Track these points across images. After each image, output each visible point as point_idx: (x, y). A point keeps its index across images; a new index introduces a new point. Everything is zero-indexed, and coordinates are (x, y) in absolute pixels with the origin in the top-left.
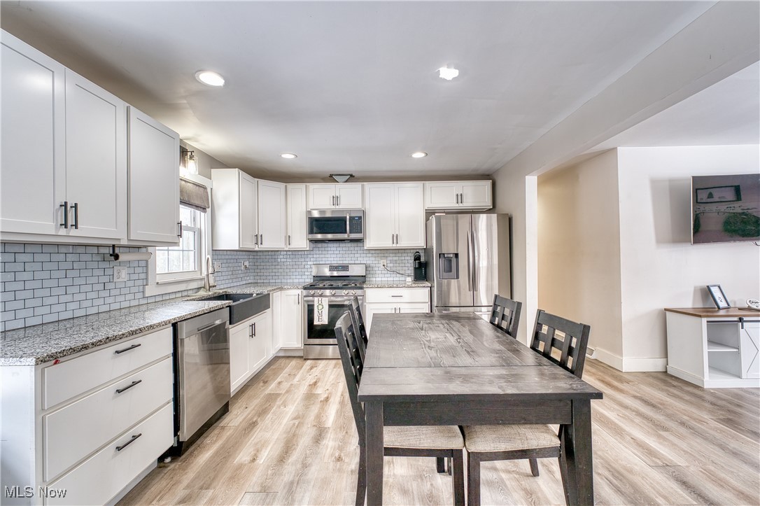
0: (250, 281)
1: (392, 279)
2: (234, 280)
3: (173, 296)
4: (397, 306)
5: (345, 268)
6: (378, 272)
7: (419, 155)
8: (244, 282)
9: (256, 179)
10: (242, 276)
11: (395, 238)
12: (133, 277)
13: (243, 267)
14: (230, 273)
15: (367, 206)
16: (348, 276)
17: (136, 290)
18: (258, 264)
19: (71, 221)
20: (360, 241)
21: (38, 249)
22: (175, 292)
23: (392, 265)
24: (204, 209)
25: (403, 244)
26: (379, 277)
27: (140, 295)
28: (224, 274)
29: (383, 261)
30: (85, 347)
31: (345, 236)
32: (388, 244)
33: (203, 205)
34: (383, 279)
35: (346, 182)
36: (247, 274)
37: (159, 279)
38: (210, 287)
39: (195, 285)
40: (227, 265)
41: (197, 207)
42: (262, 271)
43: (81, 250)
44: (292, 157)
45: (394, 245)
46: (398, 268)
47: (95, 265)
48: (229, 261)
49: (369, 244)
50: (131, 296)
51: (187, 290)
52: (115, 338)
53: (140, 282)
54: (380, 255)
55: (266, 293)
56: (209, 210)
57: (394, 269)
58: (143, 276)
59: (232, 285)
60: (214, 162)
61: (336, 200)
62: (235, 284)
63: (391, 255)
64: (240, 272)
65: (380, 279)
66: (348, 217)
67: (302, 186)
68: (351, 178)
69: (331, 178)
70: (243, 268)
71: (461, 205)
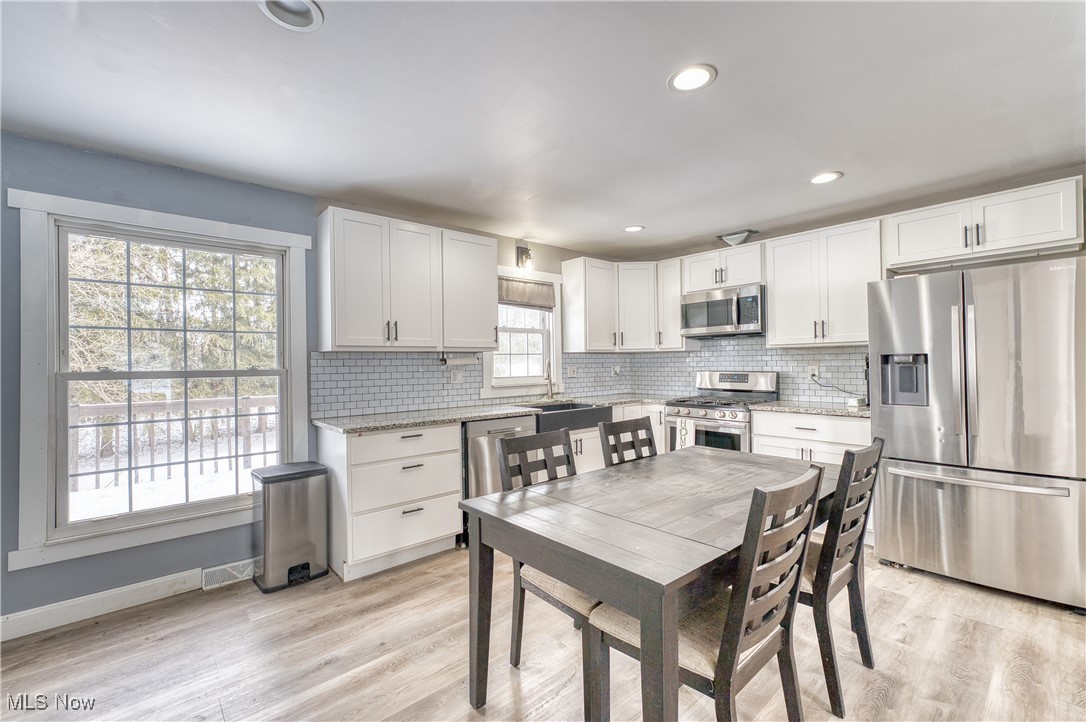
0: (626, 391)
1: (829, 400)
2: (599, 389)
3: (506, 401)
4: (806, 446)
5: (743, 378)
6: (802, 386)
7: (825, 178)
8: (616, 392)
9: (616, 264)
10: (611, 383)
11: (821, 327)
12: (469, 379)
13: (613, 372)
14: (592, 380)
15: (770, 278)
16: (751, 391)
17: (472, 391)
18: (636, 369)
19: (393, 335)
20: (760, 334)
21: (404, 356)
22: (515, 397)
23: (829, 375)
24: (550, 309)
25: (836, 337)
26: (804, 393)
27: (476, 397)
28: (580, 380)
29: (813, 368)
30: (376, 429)
31: (729, 329)
32: (807, 338)
33: (546, 304)
34: (813, 399)
35: (741, 243)
36: (621, 382)
37: (494, 383)
38: (552, 394)
39: (538, 391)
40: (586, 370)
41: (541, 307)
42: (640, 378)
43: (425, 356)
44: (640, 229)
45: (819, 340)
46: (841, 381)
47: (435, 368)
48: (589, 365)
49: (773, 339)
50: (468, 397)
51: (530, 396)
52: (400, 426)
53: (476, 385)
54: (806, 357)
55: (607, 405)
56: (557, 310)
57: (835, 382)
58: (479, 379)
59: (595, 394)
60: (566, 253)
61: (720, 275)
62: (600, 393)
63: (827, 357)
64: (608, 379)
65: (806, 399)
66: (735, 299)
67: (676, 261)
68: (752, 235)
69: (719, 242)
70: (613, 374)
71: (977, 249)
